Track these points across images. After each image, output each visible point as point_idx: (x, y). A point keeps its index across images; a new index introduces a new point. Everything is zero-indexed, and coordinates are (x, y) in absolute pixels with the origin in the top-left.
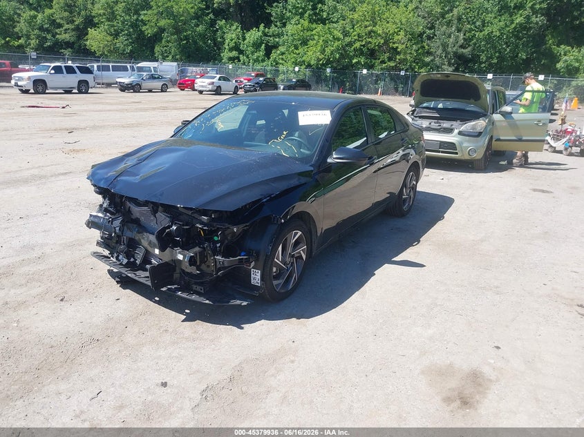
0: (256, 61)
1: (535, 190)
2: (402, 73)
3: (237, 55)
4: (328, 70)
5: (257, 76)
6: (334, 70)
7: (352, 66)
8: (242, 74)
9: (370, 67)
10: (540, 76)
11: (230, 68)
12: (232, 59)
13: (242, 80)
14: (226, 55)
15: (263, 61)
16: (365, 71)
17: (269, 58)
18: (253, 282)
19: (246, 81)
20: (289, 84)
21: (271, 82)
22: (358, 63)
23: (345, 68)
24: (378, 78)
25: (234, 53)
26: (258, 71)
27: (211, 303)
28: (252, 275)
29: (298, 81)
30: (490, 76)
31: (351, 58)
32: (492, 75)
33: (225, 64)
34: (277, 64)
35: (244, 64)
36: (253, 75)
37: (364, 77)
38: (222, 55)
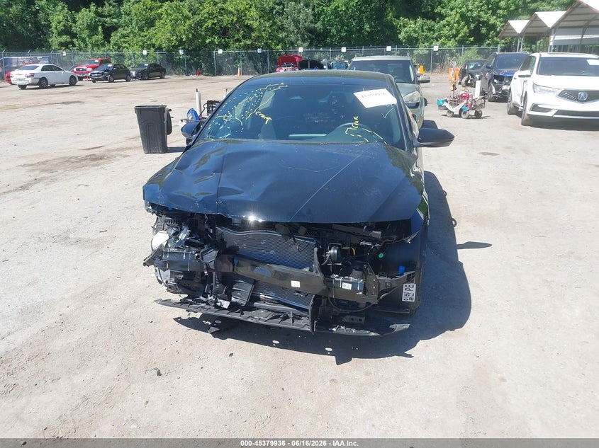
0: (95, 45)
1: (484, 154)
2: (259, 51)
3: (69, 40)
4: (181, 52)
5: (102, 62)
6: (187, 52)
7: (206, 46)
8: (82, 62)
9: (225, 47)
10: (388, 47)
11: (64, 55)
12: (65, 45)
13: (84, 68)
14: (55, 40)
15: (103, 45)
16: (220, 51)
17: (109, 42)
18: (404, 298)
19: (90, 69)
20: (141, 69)
21: (122, 68)
22: (212, 42)
23: (197, 49)
24: (236, 58)
25: (65, 38)
26: (100, 56)
27: (377, 334)
28: (404, 291)
29: (151, 65)
30: (344, 50)
31: (204, 38)
32: (345, 48)
33: (55, 51)
34: (119, 48)
35: (80, 49)
36: (97, 61)
37: (221, 57)
38: (50, 40)
